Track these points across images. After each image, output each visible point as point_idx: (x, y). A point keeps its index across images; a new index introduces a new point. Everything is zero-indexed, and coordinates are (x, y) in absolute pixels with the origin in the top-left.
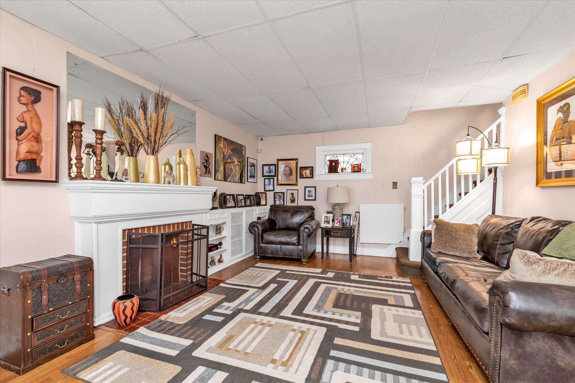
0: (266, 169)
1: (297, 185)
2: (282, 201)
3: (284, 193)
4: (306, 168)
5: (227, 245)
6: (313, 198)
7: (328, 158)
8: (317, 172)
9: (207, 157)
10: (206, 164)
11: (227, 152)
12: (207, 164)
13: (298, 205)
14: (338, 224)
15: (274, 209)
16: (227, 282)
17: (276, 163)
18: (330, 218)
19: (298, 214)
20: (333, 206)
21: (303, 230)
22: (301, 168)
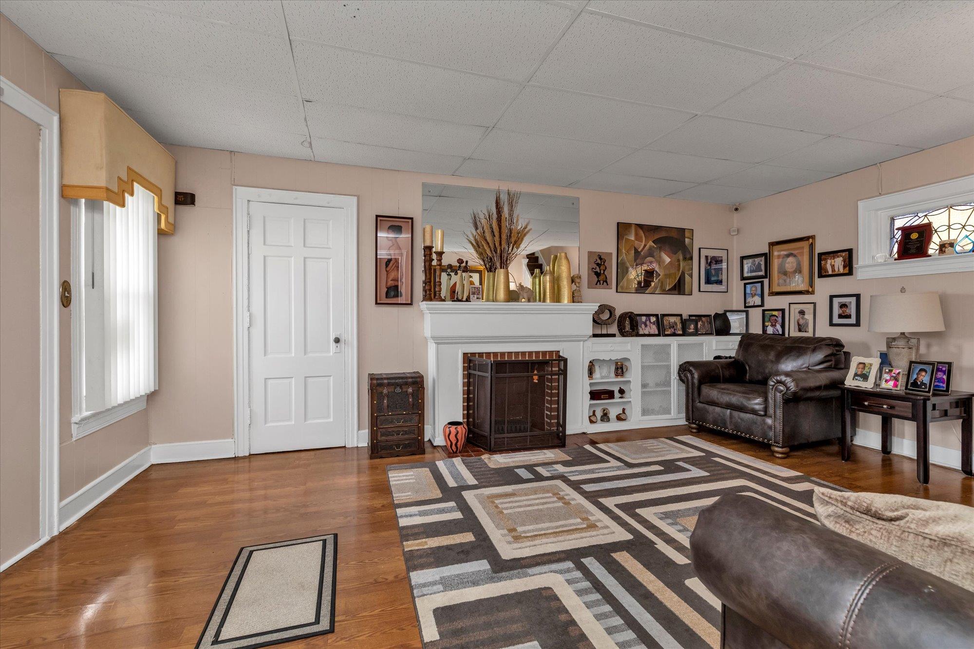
0: (747, 265)
1: (813, 293)
2: (779, 327)
3: (783, 311)
4: (834, 254)
5: (635, 395)
6: (853, 320)
7: (899, 223)
8: (861, 260)
9: (601, 259)
10: (598, 270)
11: (645, 246)
12: (600, 270)
13: (817, 336)
14: (891, 383)
15: (747, 341)
16: (599, 446)
17: (767, 251)
18: (870, 369)
19: (792, 354)
20: (891, 340)
21: (773, 386)
22: (820, 255)
